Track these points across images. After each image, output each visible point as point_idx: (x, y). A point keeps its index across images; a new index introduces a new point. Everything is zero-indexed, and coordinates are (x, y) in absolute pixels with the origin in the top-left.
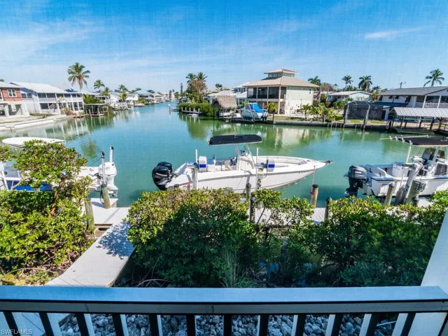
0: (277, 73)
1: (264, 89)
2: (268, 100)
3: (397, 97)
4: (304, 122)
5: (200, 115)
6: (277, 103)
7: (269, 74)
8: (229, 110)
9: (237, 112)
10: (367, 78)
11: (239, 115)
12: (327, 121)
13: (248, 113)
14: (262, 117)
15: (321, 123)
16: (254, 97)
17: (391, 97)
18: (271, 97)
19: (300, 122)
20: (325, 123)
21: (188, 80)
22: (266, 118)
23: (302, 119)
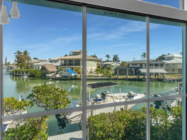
0: (78, 52)
1: (70, 60)
2: (74, 67)
3: (136, 64)
4: (98, 78)
5: (29, 76)
6: (80, 68)
7: (73, 53)
8: (51, 73)
9: (57, 73)
10: (116, 56)
11: (58, 76)
12: (109, 77)
13: (65, 74)
14: (74, 76)
15: (106, 78)
16: (65, 65)
17: (133, 64)
18: (76, 65)
19: (95, 78)
20: (108, 78)
21: (16, 54)
22: (77, 76)
23: (96, 77)
